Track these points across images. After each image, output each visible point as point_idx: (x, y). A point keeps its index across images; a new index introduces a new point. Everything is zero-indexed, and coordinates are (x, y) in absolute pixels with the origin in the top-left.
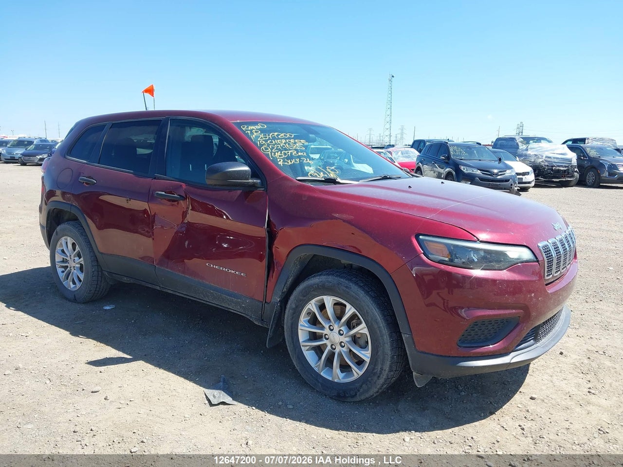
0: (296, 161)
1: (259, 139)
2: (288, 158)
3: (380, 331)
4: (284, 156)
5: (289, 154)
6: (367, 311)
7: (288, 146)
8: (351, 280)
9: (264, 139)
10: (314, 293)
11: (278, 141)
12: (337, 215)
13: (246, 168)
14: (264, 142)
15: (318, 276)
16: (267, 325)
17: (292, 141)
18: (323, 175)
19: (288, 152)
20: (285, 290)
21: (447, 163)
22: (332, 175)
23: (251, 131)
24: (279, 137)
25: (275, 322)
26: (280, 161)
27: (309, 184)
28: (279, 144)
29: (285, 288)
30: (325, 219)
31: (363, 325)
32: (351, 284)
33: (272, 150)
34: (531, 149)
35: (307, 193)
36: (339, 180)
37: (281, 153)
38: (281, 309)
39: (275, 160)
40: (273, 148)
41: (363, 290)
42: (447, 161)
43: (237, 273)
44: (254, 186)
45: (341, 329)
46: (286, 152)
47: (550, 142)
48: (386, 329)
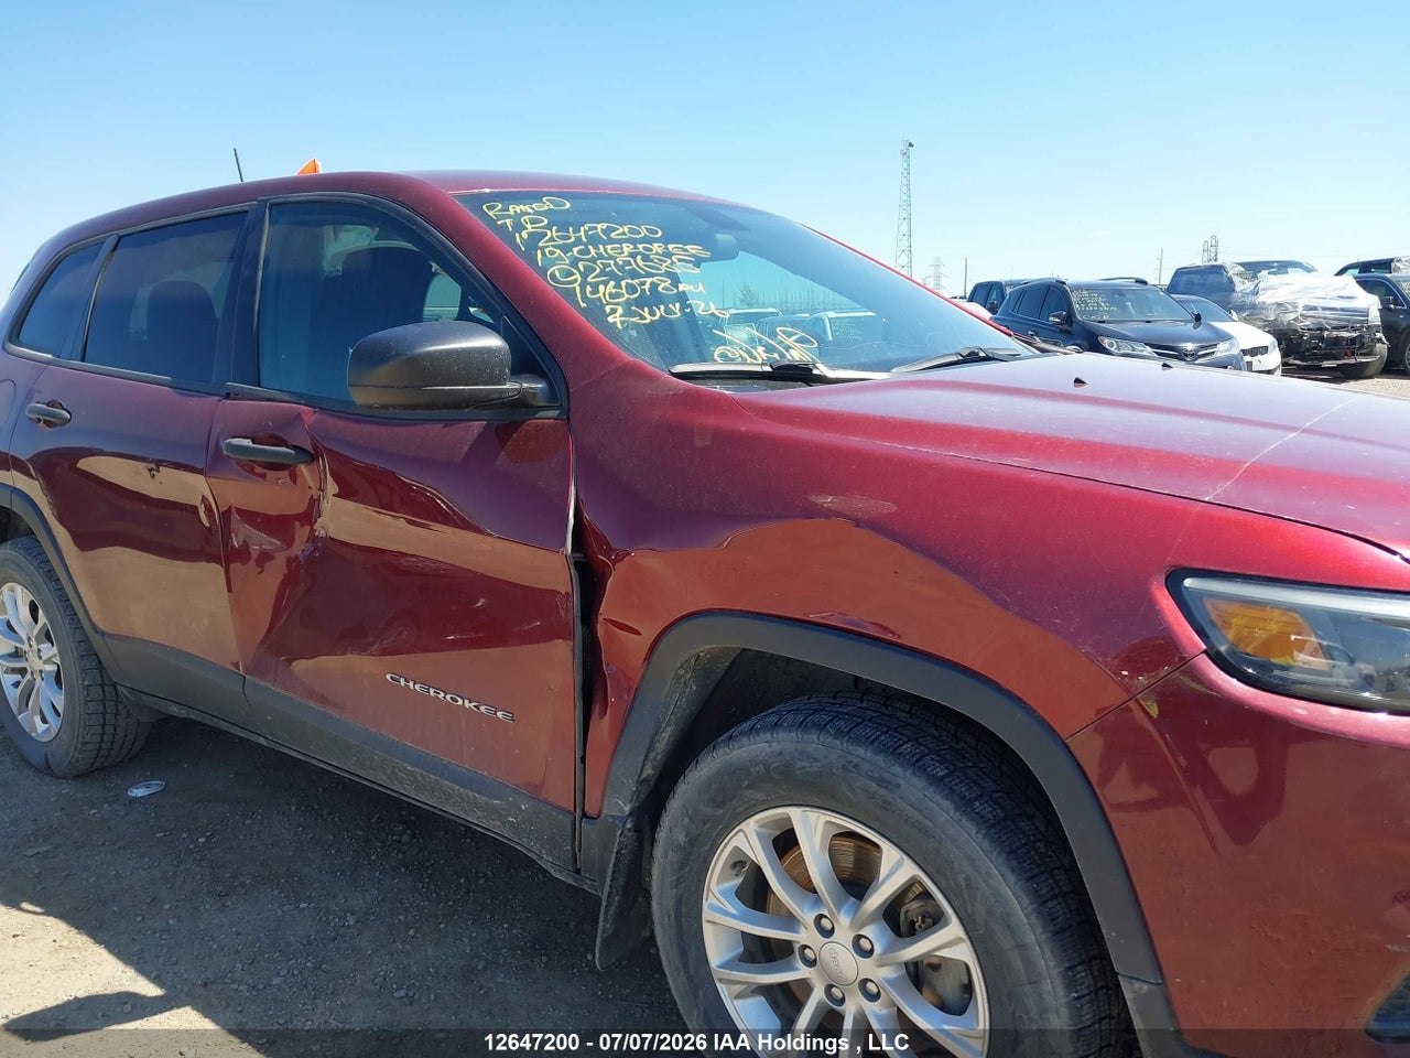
0: (667, 311)
1: (540, 244)
2: (642, 302)
3: (1028, 962)
4: (626, 296)
5: (647, 287)
6: (966, 879)
7: (641, 263)
8: (895, 753)
9: (561, 242)
10: (750, 794)
11: (609, 247)
12: (827, 501)
13: (493, 342)
14: (558, 251)
15: (765, 729)
16: (594, 888)
17: (656, 247)
18: (764, 356)
19: (644, 283)
20: (649, 771)
21: (1067, 332)
22: (797, 355)
23: (517, 216)
24: (612, 235)
25: (621, 882)
26: (614, 311)
27: (718, 388)
28: (610, 258)
29: (649, 765)
30: (779, 517)
31: (954, 929)
32: (897, 769)
33: (584, 276)
34: (1265, 289)
35: (712, 421)
36: (822, 369)
37: (618, 286)
38: (640, 841)
39: (596, 310)
40: (589, 270)
41: (947, 797)
42: (1065, 327)
43: (482, 708)
44: (521, 403)
45: (863, 932)
46: (636, 282)
47: (1309, 270)
48: (1048, 954)
